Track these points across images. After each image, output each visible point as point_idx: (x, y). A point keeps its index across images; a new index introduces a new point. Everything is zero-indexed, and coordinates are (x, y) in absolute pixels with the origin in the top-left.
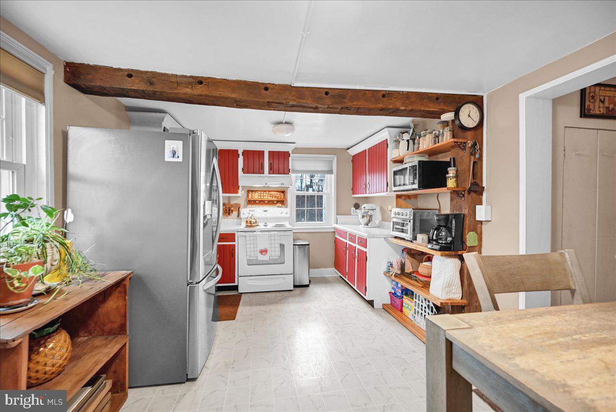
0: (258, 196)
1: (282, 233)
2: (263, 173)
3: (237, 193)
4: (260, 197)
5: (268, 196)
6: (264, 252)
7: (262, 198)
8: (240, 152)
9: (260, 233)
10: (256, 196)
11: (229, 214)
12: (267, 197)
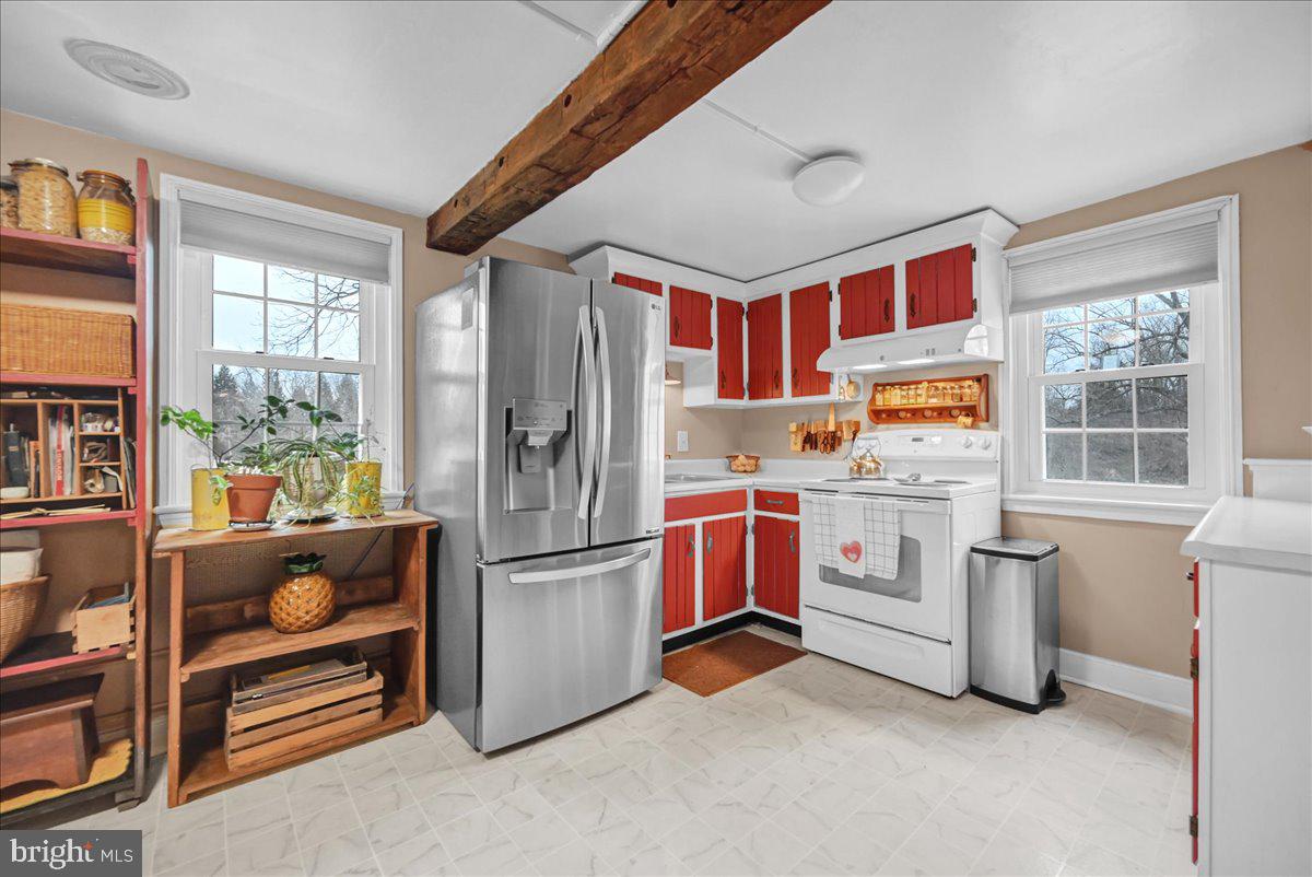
0: (902, 397)
1: (912, 504)
2: (891, 329)
3: (827, 392)
4: (905, 401)
5: (929, 397)
6: (852, 551)
7: (912, 403)
8: (834, 288)
9: (849, 498)
10: (895, 398)
11: (833, 448)
12: (922, 398)
